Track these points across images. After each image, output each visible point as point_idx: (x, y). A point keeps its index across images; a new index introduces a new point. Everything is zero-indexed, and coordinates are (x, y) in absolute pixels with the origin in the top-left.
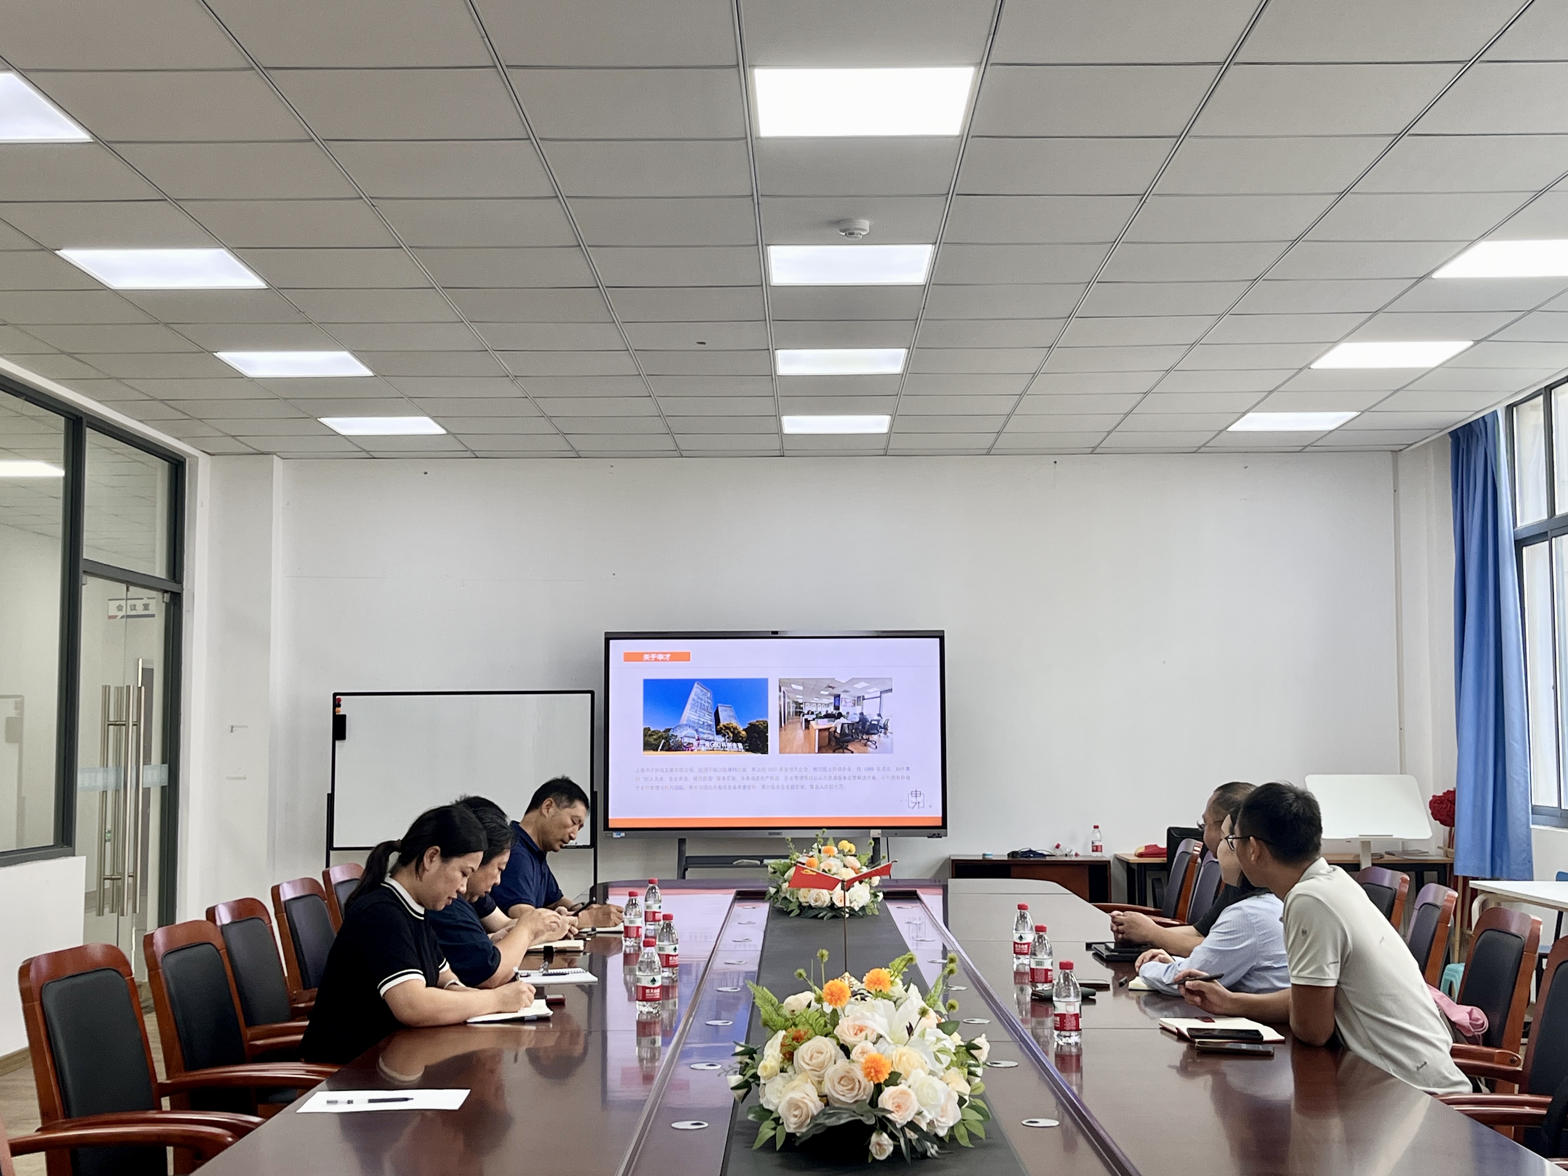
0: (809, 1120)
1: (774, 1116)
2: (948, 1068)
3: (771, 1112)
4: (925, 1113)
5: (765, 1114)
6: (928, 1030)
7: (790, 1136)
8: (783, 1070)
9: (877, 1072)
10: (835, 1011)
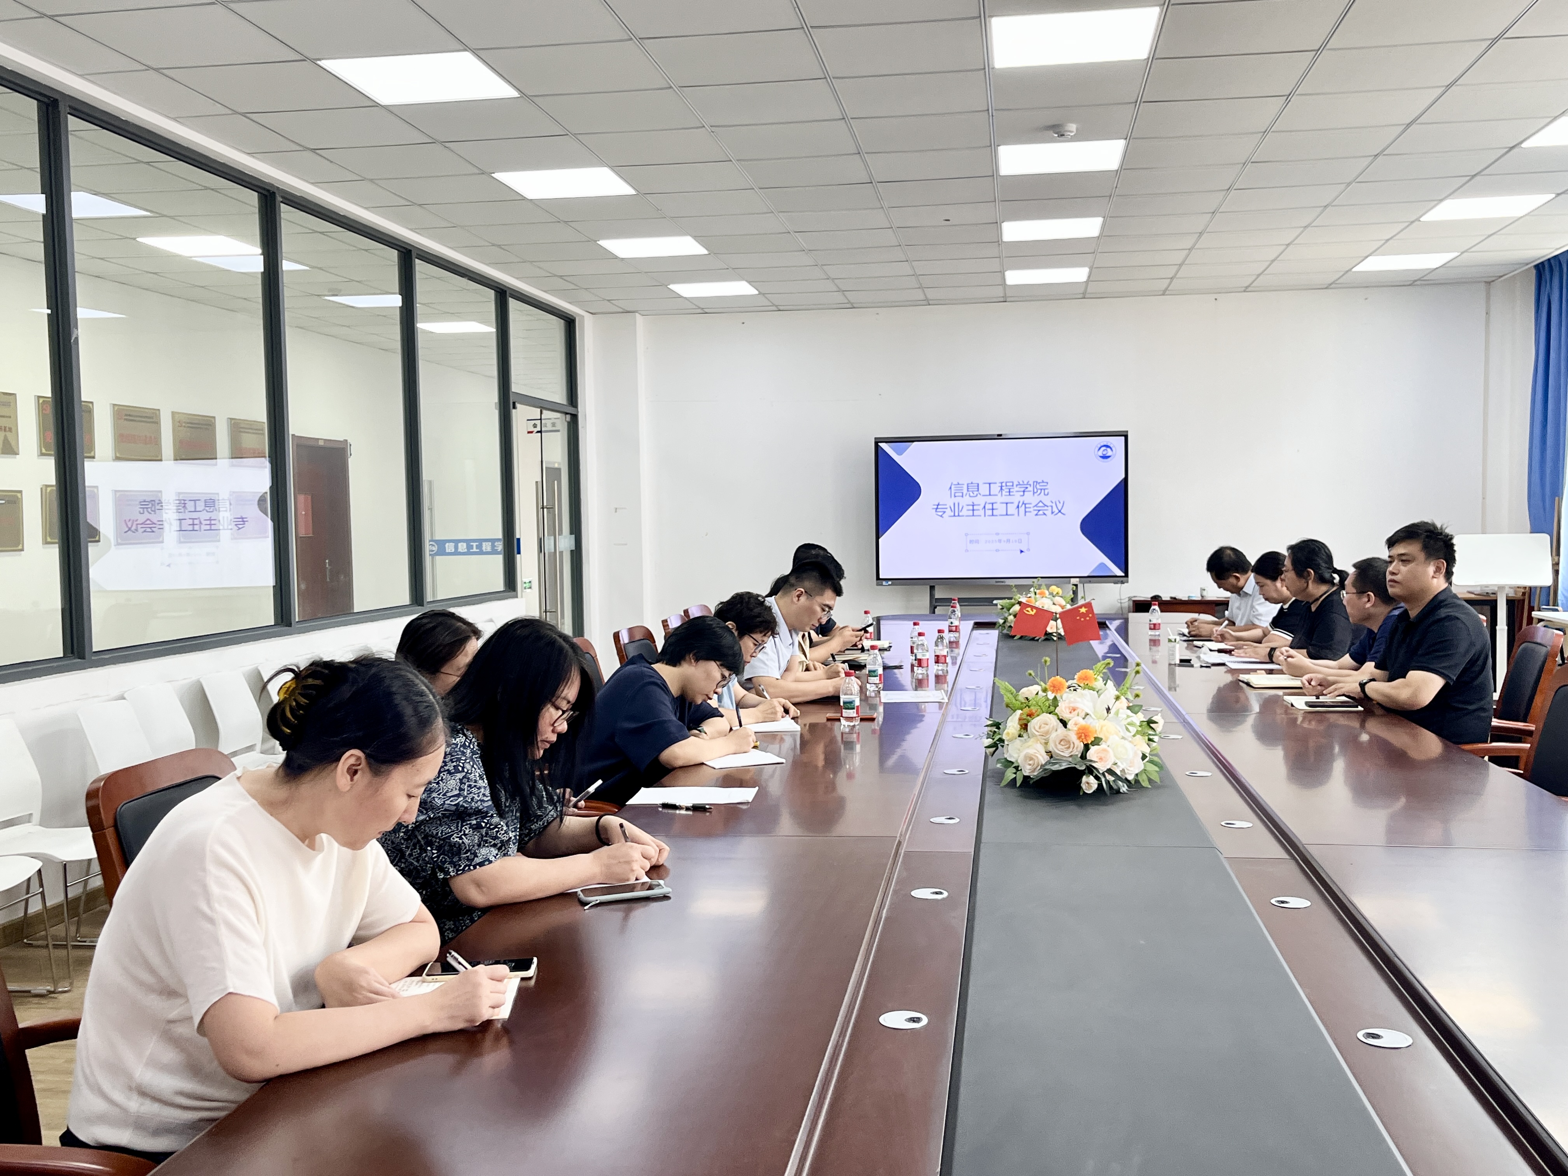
0: (1039, 767)
1: (1014, 765)
2: (1134, 736)
3: (1013, 763)
4: (1119, 764)
5: (1008, 763)
6: (1121, 711)
7: (1026, 778)
8: (1020, 736)
9: (1086, 736)
10: (1055, 698)
